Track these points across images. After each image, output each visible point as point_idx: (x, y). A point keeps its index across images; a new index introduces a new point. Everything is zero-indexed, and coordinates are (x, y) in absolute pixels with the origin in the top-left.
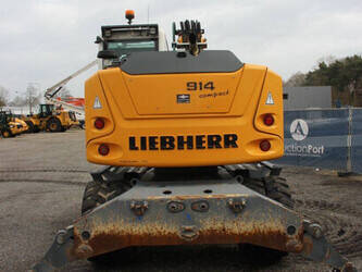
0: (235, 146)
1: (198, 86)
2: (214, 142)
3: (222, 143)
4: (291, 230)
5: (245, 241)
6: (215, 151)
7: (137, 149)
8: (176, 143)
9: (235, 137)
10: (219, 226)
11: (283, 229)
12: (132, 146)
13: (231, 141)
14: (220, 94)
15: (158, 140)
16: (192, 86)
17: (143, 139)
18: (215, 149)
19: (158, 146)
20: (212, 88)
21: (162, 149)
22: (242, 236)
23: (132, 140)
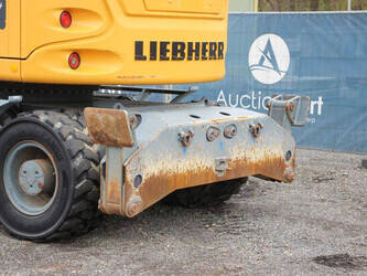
7: (145, 58)
8: (186, 51)
12: (139, 55)
15: (169, 47)
17: (153, 45)
19: (169, 55)
21: (173, 59)
23: (139, 46)
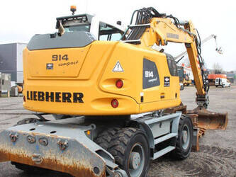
0: (81, 101)
1: (58, 57)
2: (66, 97)
3: (72, 99)
4: (96, 170)
5: (68, 172)
6: (67, 104)
9: (81, 95)
10: (53, 157)
11: (91, 168)
13: (78, 98)
14: (72, 63)
16: (55, 58)
18: (67, 103)
20: (67, 59)
22: (66, 167)
